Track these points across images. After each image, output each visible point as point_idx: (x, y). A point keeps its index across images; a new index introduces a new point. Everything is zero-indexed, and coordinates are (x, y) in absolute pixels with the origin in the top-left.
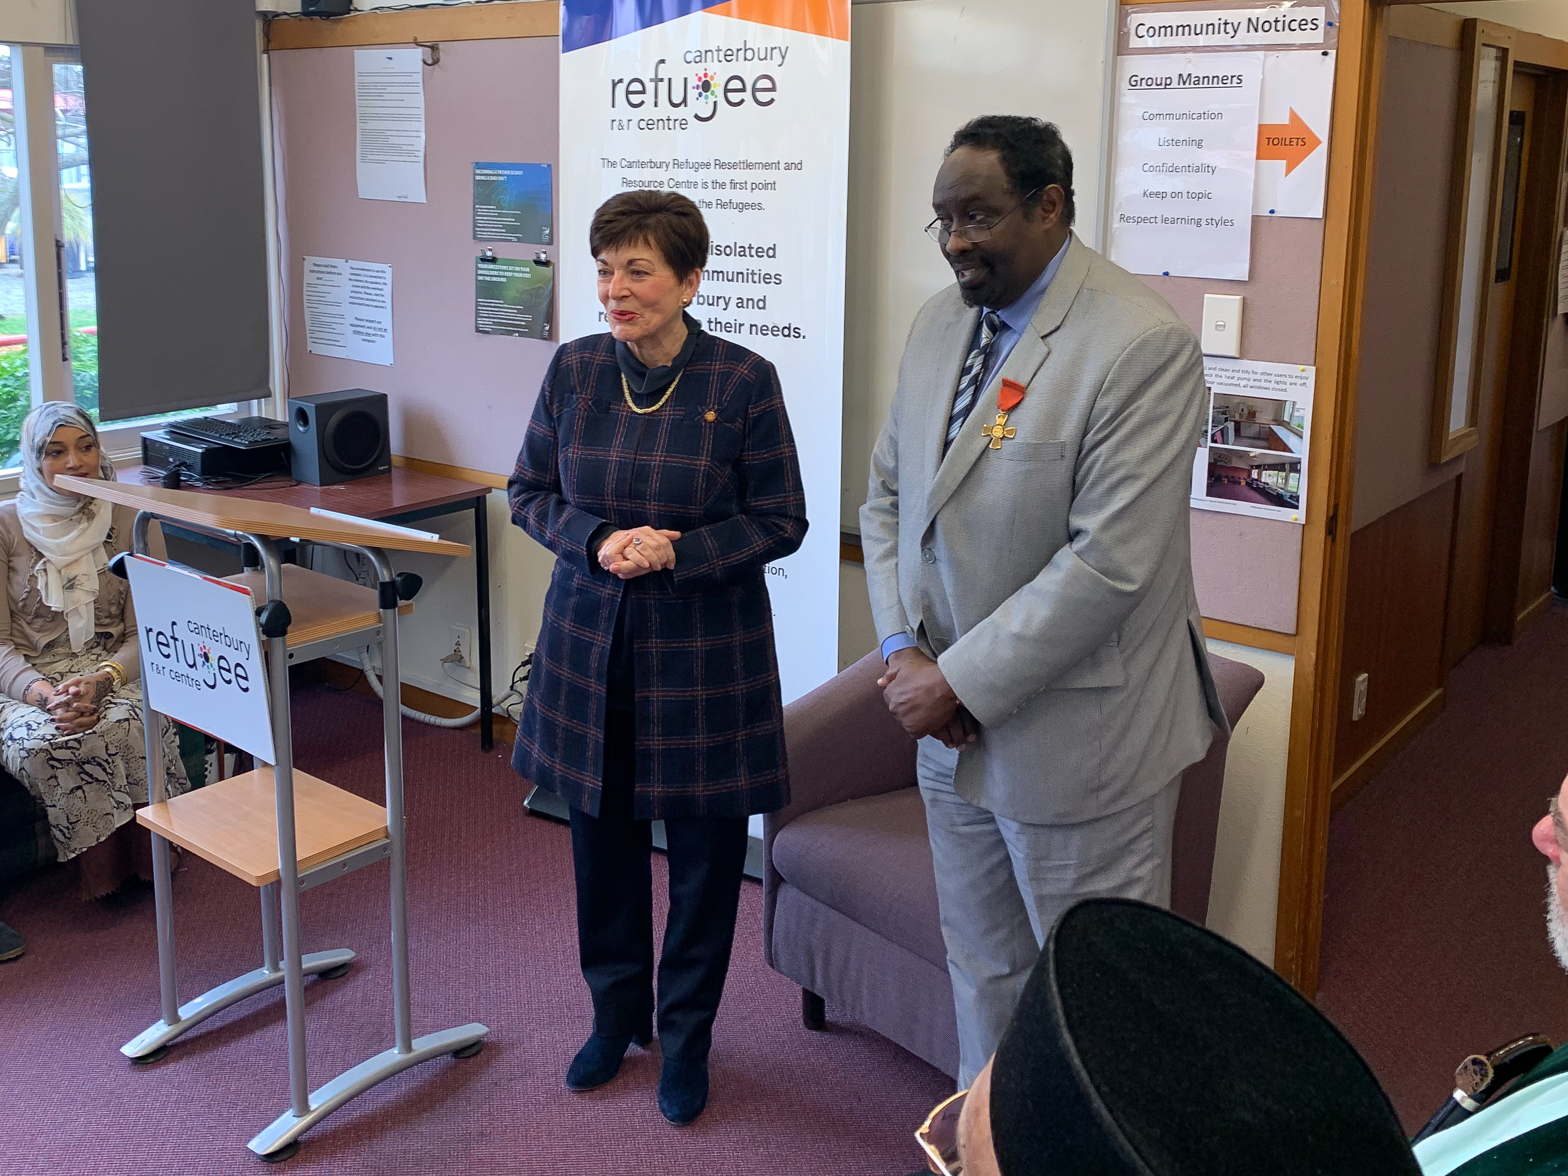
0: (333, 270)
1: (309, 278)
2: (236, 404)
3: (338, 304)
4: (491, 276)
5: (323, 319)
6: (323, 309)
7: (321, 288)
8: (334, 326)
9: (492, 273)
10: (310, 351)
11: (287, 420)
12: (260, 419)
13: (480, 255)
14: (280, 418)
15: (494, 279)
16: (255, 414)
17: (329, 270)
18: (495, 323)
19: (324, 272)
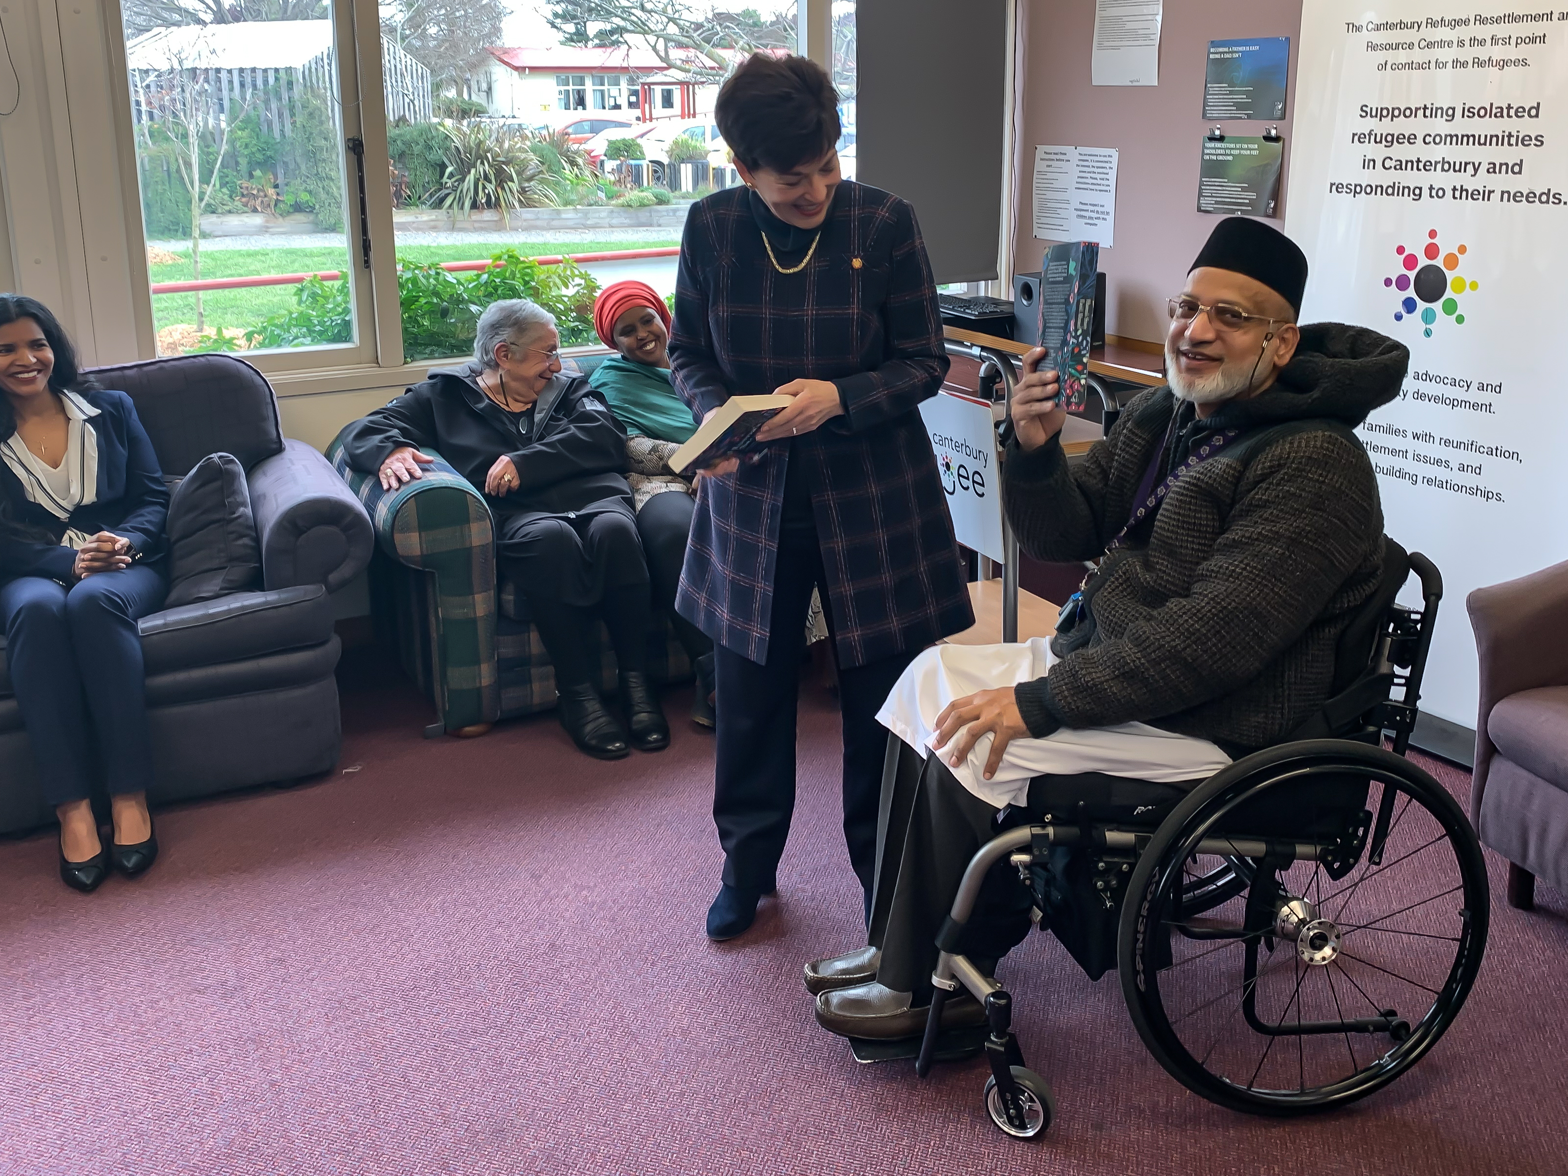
0: (1062, 157)
1: (1039, 165)
2: (965, 284)
3: (1065, 190)
4: (1217, 155)
5: (1049, 205)
6: (1050, 195)
7: (1049, 176)
8: (1059, 211)
9: (1219, 152)
10: (1036, 236)
13: (1208, 134)
14: (1004, 297)
15: (1220, 158)
17: (1058, 157)
18: (1217, 203)
19: (1053, 160)
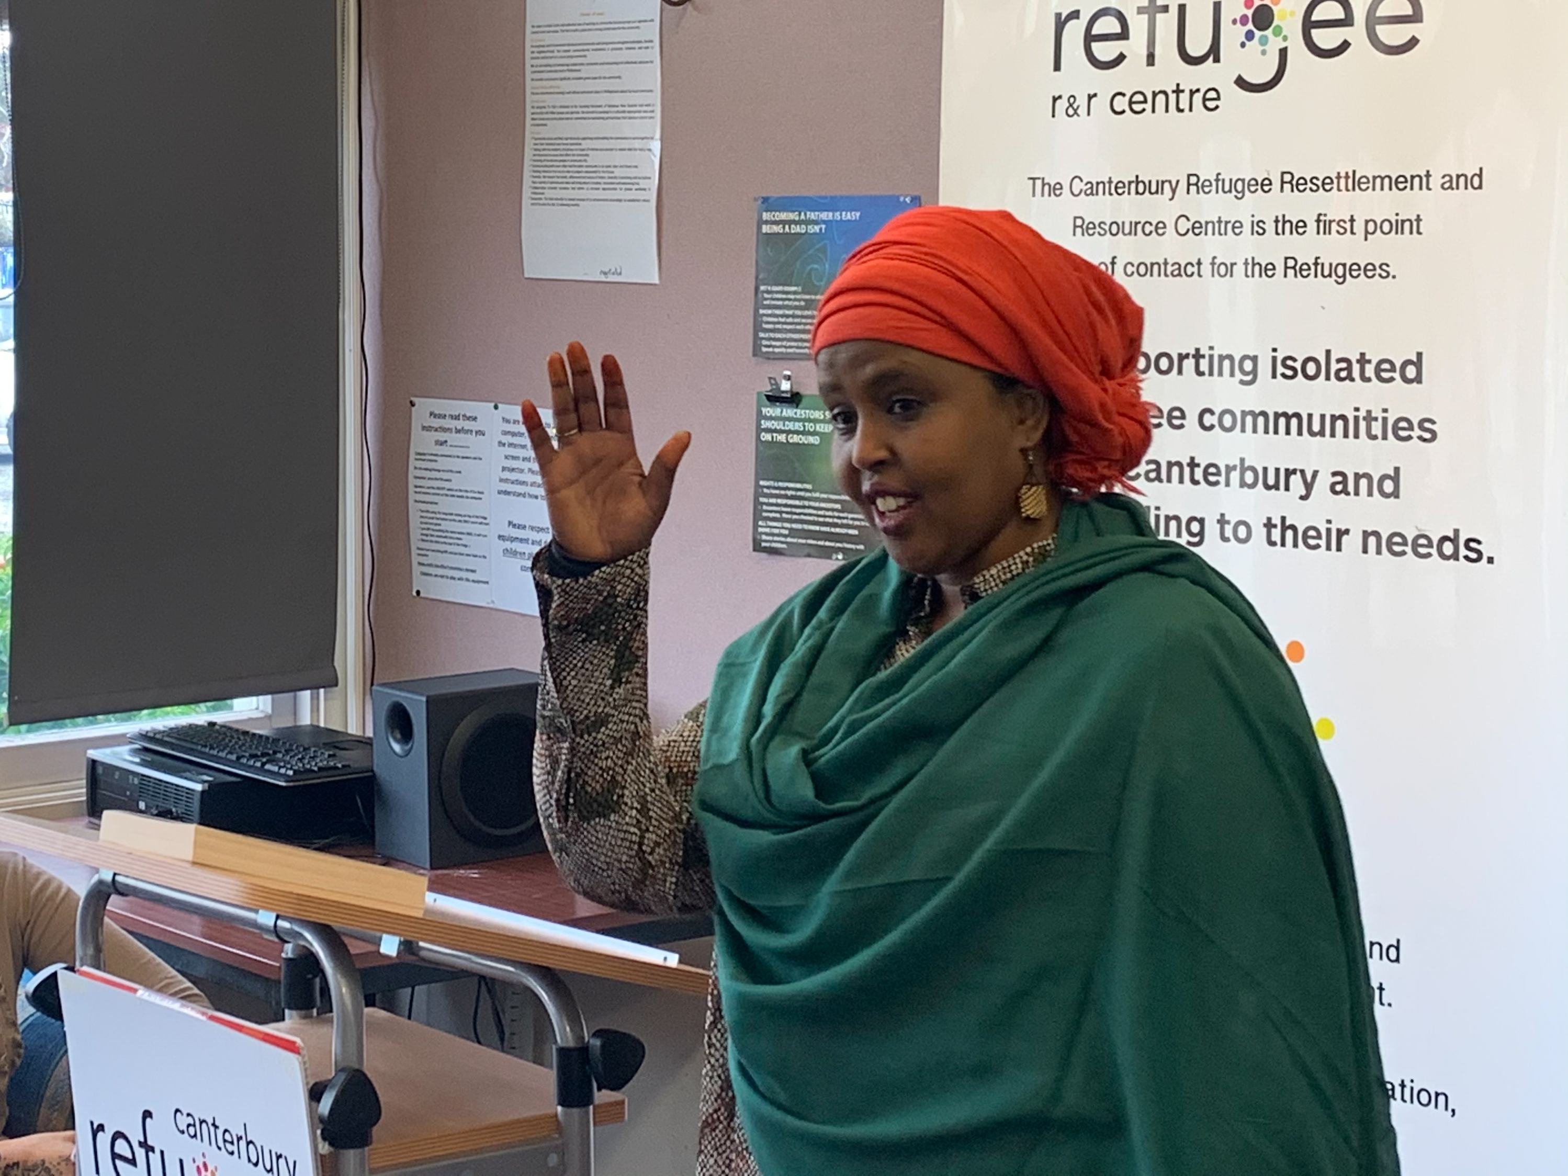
0: (468, 425)
1: (421, 441)
2: (269, 697)
3: (477, 496)
4: (788, 432)
5: (445, 525)
6: (446, 505)
7: (442, 463)
8: (466, 539)
9: (790, 426)
10: (418, 593)
11: (369, 733)
12: (315, 729)
13: (767, 388)
14: (353, 729)
15: (795, 439)
16: (306, 720)
17: (460, 424)
18: (793, 533)
19: (449, 430)
